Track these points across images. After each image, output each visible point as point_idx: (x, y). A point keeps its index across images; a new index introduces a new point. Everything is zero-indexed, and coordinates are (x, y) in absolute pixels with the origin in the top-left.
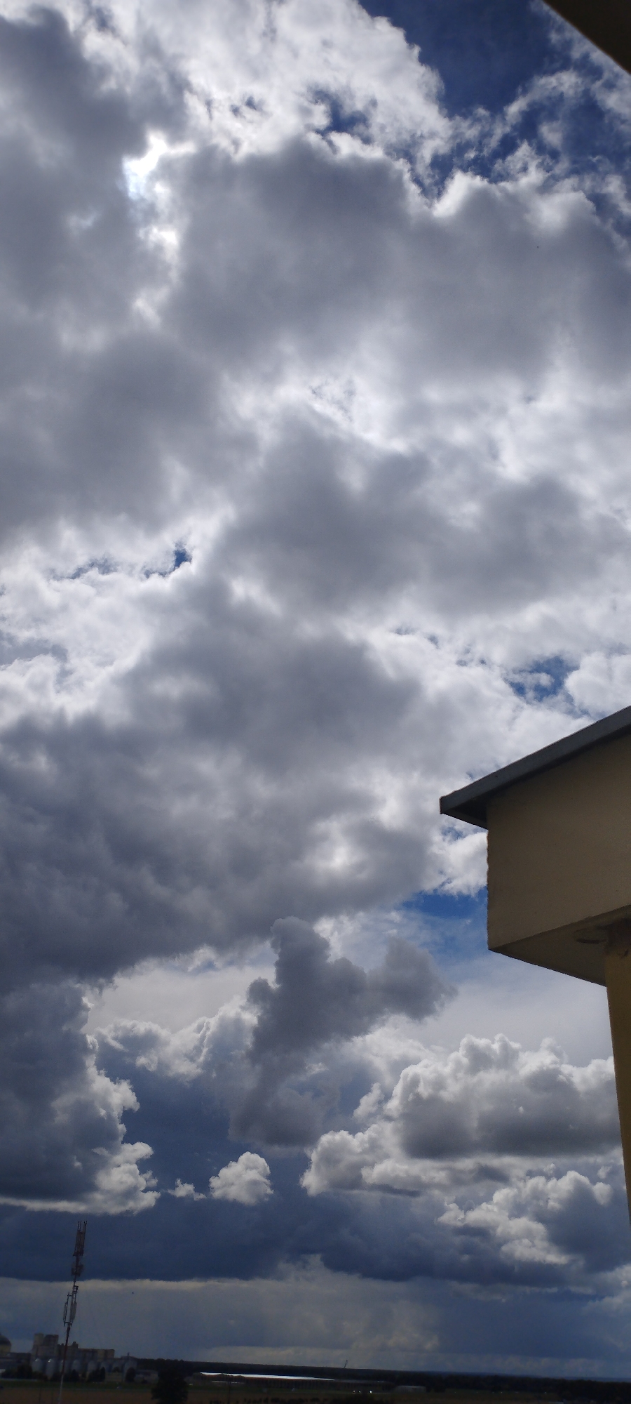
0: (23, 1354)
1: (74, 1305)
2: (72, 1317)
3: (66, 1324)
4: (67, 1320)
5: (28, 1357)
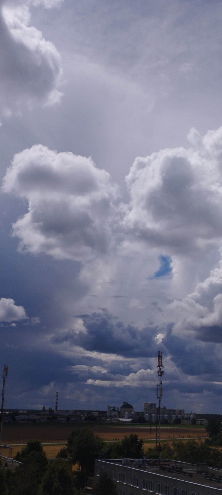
0: (140, 412)
1: (160, 389)
2: (161, 396)
3: (159, 398)
4: (159, 396)
5: (143, 413)
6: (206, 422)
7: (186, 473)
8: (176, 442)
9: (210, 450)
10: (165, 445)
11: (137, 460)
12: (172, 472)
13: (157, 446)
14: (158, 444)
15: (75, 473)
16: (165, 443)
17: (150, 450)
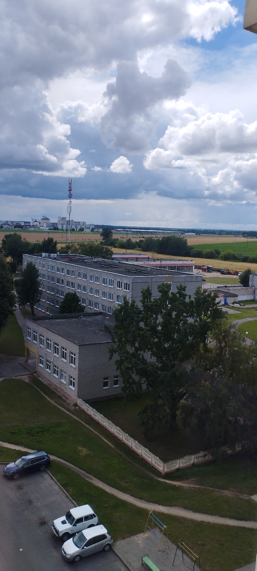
0: (55, 223)
1: (70, 207)
2: (70, 211)
3: (69, 213)
4: (69, 212)
6: (101, 230)
7: (86, 262)
8: (79, 243)
9: (103, 248)
10: (72, 245)
11: (53, 254)
12: (77, 262)
13: (67, 246)
14: (67, 244)
15: (8, 263)
16: (72, 244)
17: (62, 248)
